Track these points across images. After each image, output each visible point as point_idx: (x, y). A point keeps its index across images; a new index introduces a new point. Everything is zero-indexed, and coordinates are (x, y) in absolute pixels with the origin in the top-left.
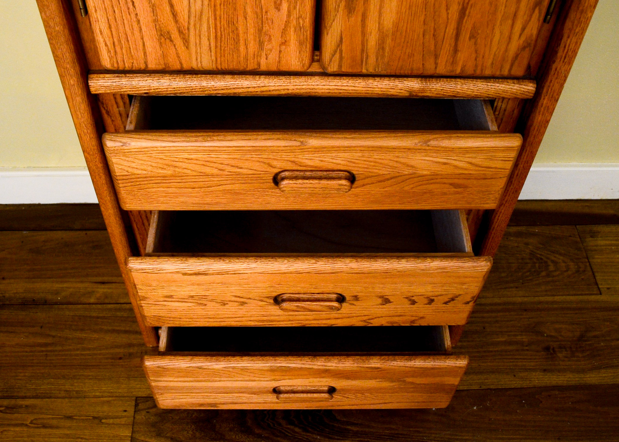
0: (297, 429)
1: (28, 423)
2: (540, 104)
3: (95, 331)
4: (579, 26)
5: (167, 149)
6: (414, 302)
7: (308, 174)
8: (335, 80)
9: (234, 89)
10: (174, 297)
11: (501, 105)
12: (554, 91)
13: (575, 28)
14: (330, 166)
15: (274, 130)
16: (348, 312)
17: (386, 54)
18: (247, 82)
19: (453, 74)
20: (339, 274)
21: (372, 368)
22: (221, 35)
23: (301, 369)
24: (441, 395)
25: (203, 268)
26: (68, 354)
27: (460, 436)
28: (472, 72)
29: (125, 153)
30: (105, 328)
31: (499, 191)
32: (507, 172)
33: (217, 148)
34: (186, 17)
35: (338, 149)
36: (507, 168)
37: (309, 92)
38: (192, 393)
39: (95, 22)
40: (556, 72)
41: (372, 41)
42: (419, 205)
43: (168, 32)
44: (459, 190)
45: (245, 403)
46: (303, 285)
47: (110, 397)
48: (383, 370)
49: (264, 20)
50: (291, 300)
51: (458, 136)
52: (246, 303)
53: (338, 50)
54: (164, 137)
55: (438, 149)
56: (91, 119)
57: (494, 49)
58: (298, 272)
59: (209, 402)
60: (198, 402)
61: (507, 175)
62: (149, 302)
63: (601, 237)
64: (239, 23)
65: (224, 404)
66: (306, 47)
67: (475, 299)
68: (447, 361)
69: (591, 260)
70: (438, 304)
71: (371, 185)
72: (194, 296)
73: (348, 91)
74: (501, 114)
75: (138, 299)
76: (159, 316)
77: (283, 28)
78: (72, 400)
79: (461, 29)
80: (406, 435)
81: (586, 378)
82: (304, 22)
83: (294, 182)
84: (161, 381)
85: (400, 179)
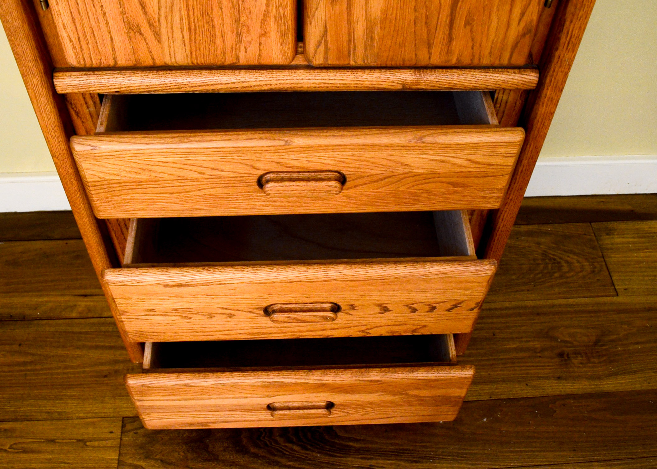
0: (296, 448)
1: (7, 448)
2: (543, 95)
3: (78, 347)
4: (582, 11)
5: (141, 151)
6: (414, 310)
7: (295, 175)
8: (322, 74)
9: (212, 85)
10: (156, 310)
11: (502, 97)
12: (558, 81)
13: (577, 12)
14: (319, 167)
15: (256, 129)
16: (344, 323)
17: (375, 45)
18: (226, 77)
19: (449, 64)
20: (333, 282)
21: (371, 381)
22: (195, 27)
23: (296, 384)
24: (447, 408)
25: (186, 279)
26: (49, 373)
27: (470, 450)
28: (470, 62)
29: (96, 158)
30: (89, 344)
31: (501, 189)
32: (510, 169)
33: (194, 150)
34: (156, 9)
35: (326, 148)
36: (509, 164)
37: (294, 87)
38: (180, 412)
39: (57, 16)
40: (560, 60)
41: (360, 30)
42: (416, 206)
43: (138, 26)
44: (459, 189)
45: (238, 421)
46: (294, 295)
47: (95, 418)
48: (384, 383)
49: (241, 10)
50: (282, 311)
51: (455, 132)
52: (234, 315)
53: (323, 39)
54: (136, 139)
55: (433, 145)
56: (58, 121)
57: (492, 37)
58: (288, 281)
59: (200, 422)
60: (187, 421)
61: (509, 172)
62: (130, 317)
63: (618, 235)
64: (214, 13)
65: (215, 423)
66: (288, 38)
67: (480, 305)
68: (452, 372)
69: (607, 260)
70: (440, 312)
71: (364, 186)
72: (178, 309)
73: (336, 85)
74: (502, 107)
75: (118, 314)
76: (142, 332)
77: (262, 18)
78: (54, 422)
79: (455, 16)
80: (413, 450)
81: (603, 385)
82: (284, 11)
83: (280, 184)
84: (147, 400)
85: (394, 179)
